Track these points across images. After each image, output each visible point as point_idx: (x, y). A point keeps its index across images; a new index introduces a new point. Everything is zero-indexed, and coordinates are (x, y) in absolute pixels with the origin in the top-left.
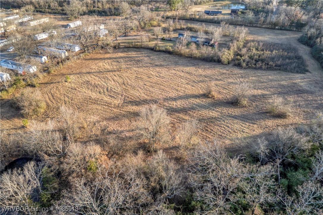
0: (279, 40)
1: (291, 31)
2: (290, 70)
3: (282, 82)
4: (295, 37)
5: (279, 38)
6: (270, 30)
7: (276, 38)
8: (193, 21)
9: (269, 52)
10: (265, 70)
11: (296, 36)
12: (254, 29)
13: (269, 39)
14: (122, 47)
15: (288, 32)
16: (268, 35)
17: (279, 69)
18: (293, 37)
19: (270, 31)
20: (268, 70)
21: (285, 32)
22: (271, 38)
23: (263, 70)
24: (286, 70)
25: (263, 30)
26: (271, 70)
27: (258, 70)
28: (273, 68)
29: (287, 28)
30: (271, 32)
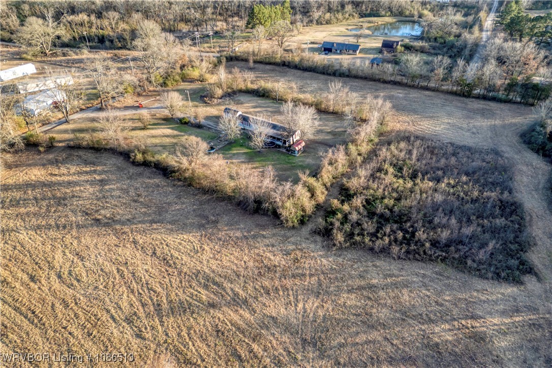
0: (473, 133)
1: (509, 105)
2: (475, 265)
3: (437, 329)
4: (515, 125)
5: (474, 127)
6: (458, 98)
7: (465, 126)
8: (288, 69)
9: (431, 184)
10: (399, 258)
11: (518, 120)
12: (419, 95)
13: (448, 129)
14: (60, 145)
15: (502, 106)
16: (449, 115)
17: (444, 260)
18: (511, 123)
19: (457, 101)
20: (409, 259)
21: (493, 105)
22: (453, 125)
23: (394, 258)
24: (461, 264)
25: (439, 99)
26: (417, 260)
27: (379, 258)
28: (425, 252)
29: (501, 94)
30: (459, 105)
